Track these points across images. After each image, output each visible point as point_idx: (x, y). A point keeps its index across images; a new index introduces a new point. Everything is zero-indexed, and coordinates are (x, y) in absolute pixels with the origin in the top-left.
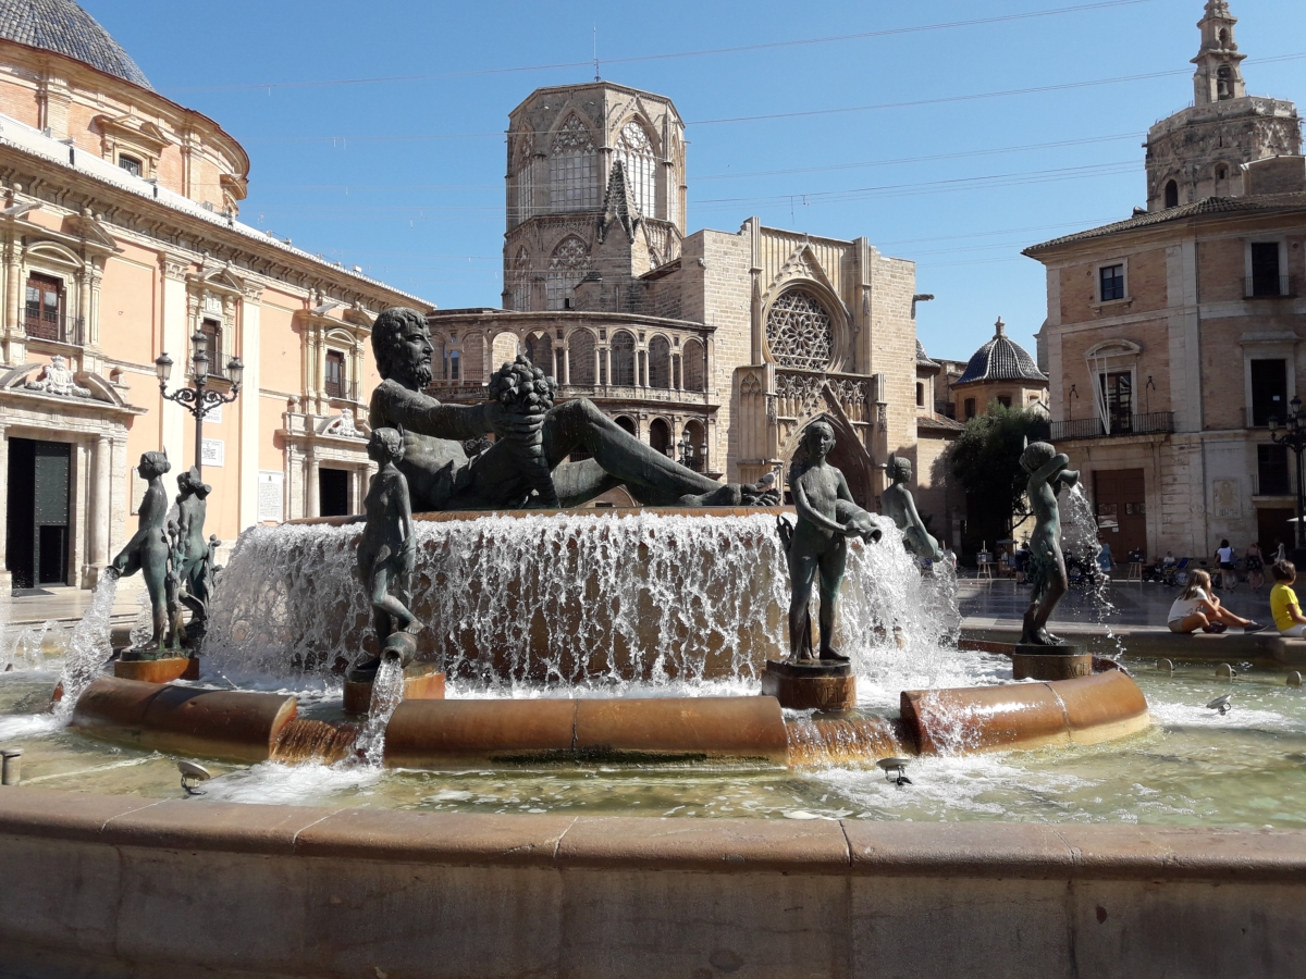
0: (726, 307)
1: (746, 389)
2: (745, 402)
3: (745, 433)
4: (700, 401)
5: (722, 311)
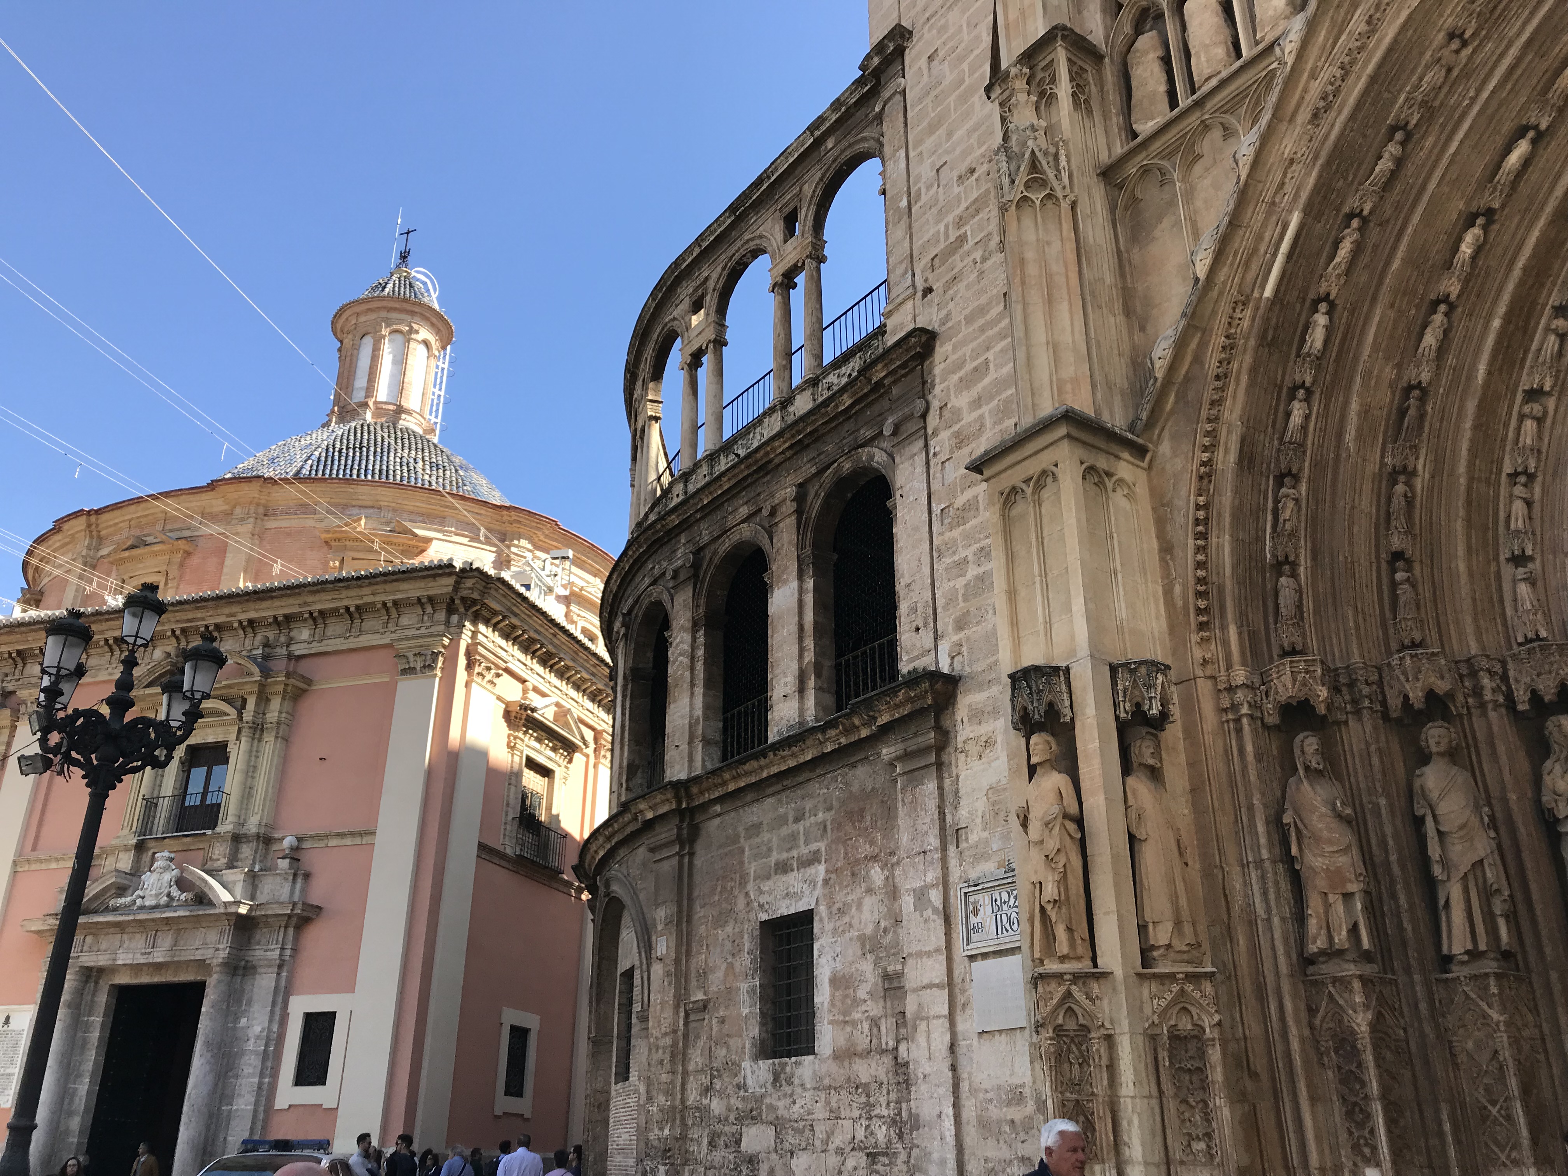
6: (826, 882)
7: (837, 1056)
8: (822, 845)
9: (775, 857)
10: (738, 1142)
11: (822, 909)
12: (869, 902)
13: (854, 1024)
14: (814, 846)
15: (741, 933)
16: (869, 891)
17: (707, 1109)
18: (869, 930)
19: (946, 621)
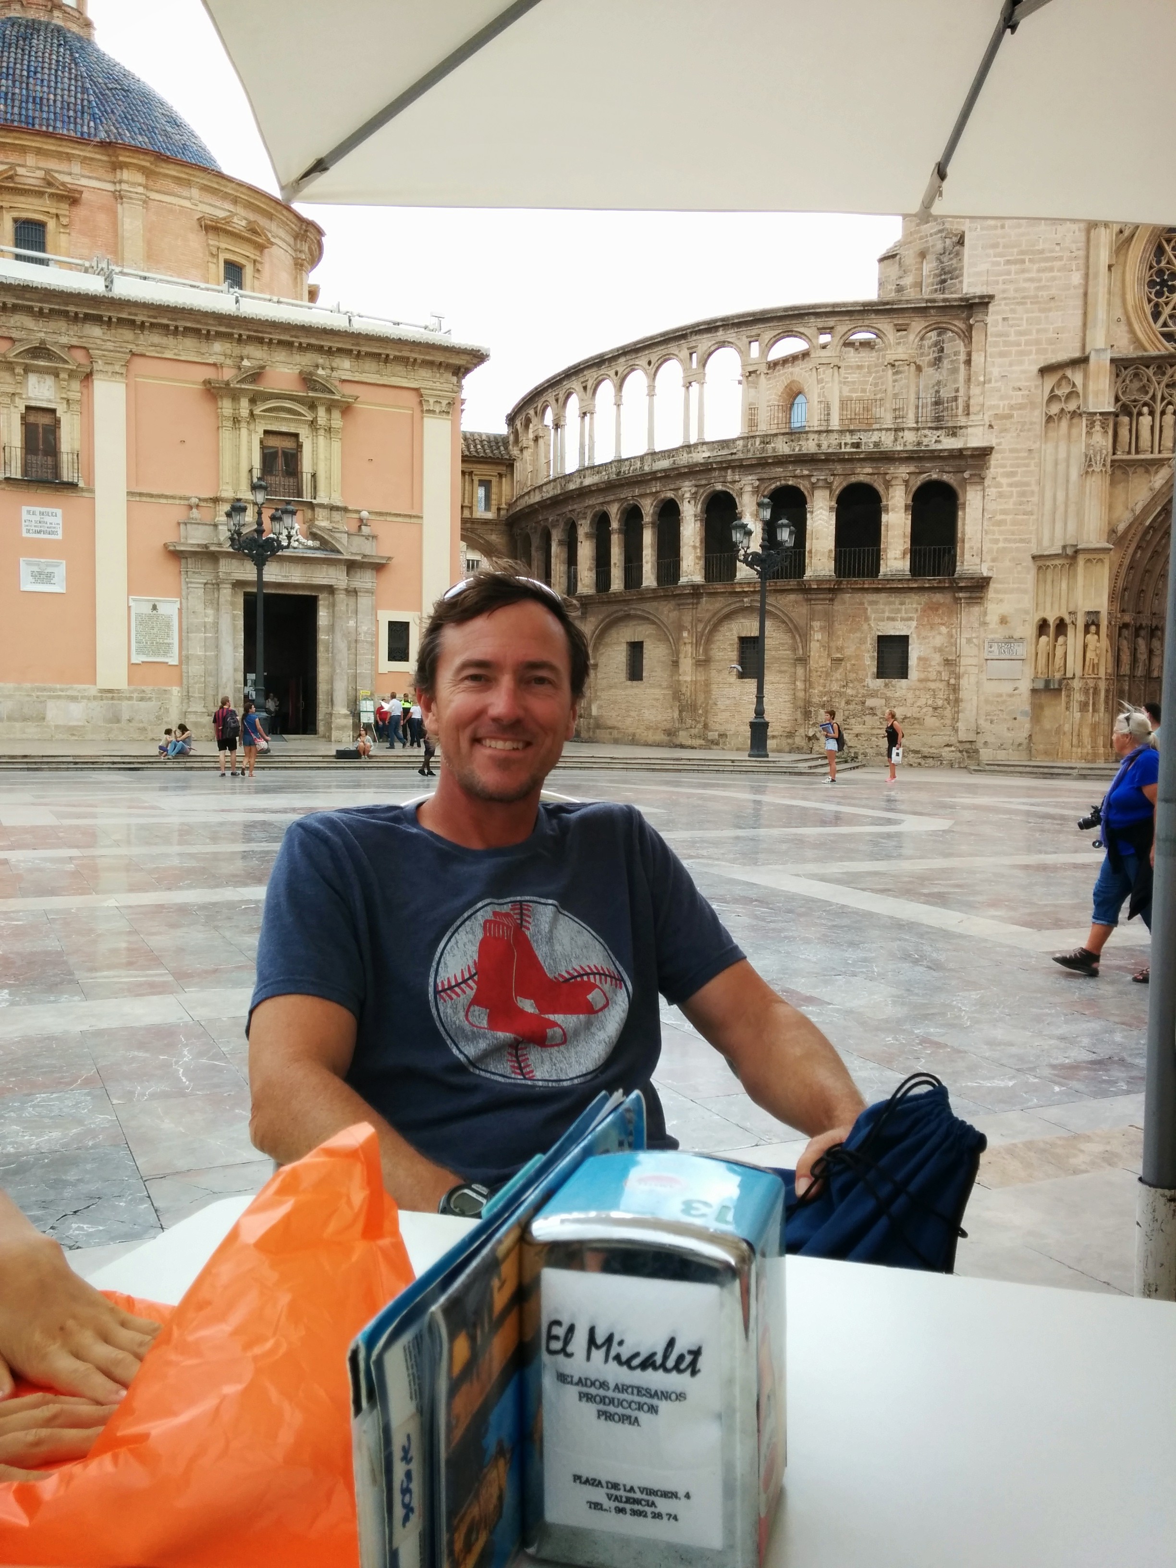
0: (1022, 253)
1: (1055, 409)
2: (1051, 434)
3: (1048, 495)
4: (949, 443)
5: (1008, 262)
6: (916, 627)
7: (921, 681)
8: (915, 616)
9: (887, 614)
10: (864, 703)
11: (914, 636)
12: (938, 637)
13: (929, 672)
14: (911, 615)
15: (866, 638)
16: (940, 634)
17: (844, 693)
18: (938, 645)
19: (987, 557)
